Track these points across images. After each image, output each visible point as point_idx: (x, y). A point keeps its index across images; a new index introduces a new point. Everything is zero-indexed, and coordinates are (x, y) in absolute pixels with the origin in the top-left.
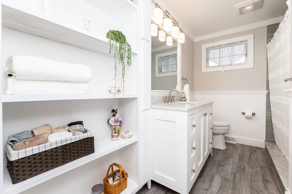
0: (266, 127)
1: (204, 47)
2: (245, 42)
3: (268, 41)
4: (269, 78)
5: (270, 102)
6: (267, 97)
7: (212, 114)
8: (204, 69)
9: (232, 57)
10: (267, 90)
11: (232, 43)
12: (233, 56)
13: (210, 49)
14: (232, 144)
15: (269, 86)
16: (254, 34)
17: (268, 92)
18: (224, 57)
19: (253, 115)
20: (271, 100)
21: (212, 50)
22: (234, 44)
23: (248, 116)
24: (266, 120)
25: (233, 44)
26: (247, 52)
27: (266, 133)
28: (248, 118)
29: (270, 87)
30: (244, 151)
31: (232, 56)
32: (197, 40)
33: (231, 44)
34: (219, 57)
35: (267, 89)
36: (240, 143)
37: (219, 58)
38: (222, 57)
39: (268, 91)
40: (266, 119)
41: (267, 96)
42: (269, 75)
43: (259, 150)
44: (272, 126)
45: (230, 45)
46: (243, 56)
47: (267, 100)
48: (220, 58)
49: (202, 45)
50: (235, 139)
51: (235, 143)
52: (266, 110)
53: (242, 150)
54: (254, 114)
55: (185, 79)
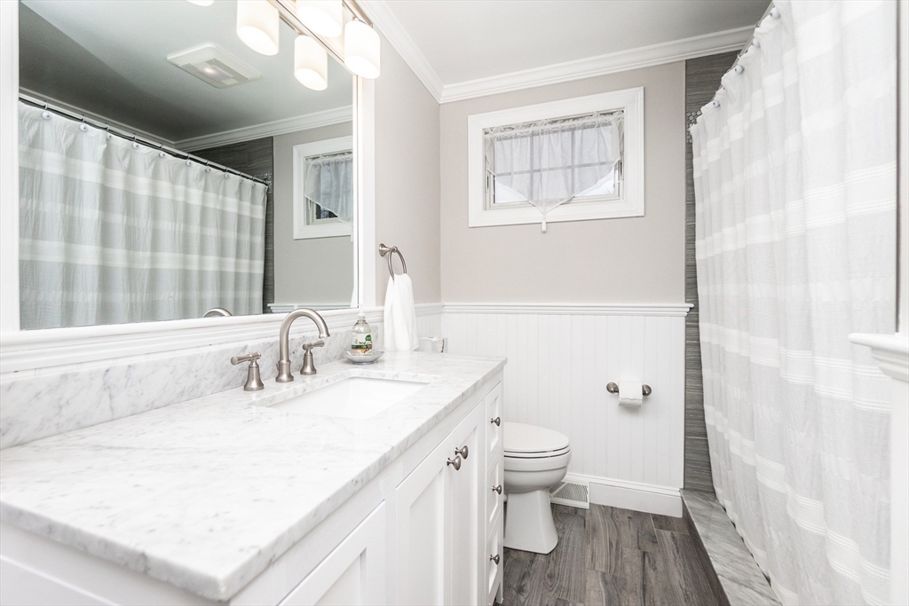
0: (685, 439)
1: (477, 125)
2: (615, 115)
3: (691, 118)
4: (699, 256)
5: (699, 345)
6: (687, 326)
7: (498, 422)
8: (477, 215)
9: (573, 171)
10: (686, 302)
11: (574, 119)
12: (576, 170)
13: (499, 134)
14: (576, 510)
15: (696, 283)
16: (644, 89)
17: (691, 308)
18: (545, 170)
19: (644, 394)
20: (703, 339)
21: (504, 142)
22: (580, 122)
23: (627, 401)
24: (685, 413)
25: (576, 122)
26: (622, 153)
27: (686, 460)
28: (631, 408)
29: (702, 290)
30: (617, 544)
31: (572, 167)
32: (448, 93)
33: (569, 119)
34: (528, 168)
35: (686, 298)
36: (602, 504)
37: (528, 175)
38: (539, 171)
39: (692, 305)
40: (685, 409)
41: (686, 321)
42: (698, 243)
43: (666, 532)
44: (706, 435)
45: (567, 124)
46: (610, 170)
47: (686, 339)
48: (532, 171)
49: (469, 117)
50: (585, 488)
51: (586, 505)
52: (686, 375)
53: (611, 543)
54: (646, 392)
55: (393, 250)
